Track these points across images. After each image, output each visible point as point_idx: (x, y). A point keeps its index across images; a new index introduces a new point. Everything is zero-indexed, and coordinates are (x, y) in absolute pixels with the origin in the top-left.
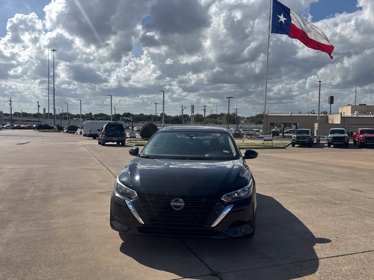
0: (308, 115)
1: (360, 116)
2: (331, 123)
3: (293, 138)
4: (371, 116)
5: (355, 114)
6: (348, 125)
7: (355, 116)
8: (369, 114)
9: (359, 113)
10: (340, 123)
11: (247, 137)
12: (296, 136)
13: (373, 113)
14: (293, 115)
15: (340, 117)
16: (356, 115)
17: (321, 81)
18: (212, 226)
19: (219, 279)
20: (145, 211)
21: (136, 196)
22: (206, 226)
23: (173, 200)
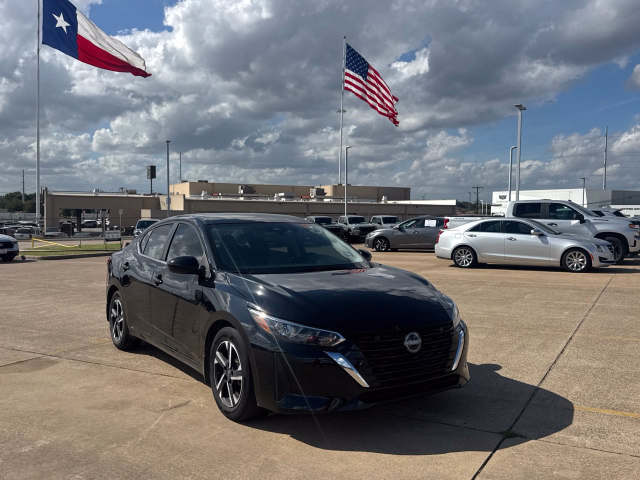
0: (126, 196)
1: (209, 199)
2: (165, 209)
3: (136, 235)
4: (221, 199)
5: (202, 195)
7: (202, 199)
8: (218, 195)
9: (208, 194)
10: (182, 209)
11: (23, 236)
12: (141, 232)
13: (224, 194)
14: (99, 195)
15: (183, 200)
16: (204, 196)
17: (170, 141)
18: (453, 369)
19: (524, 438)
20: (368, 365)
21: (342, 340)
22: (448, 370)
23: (407, 338)
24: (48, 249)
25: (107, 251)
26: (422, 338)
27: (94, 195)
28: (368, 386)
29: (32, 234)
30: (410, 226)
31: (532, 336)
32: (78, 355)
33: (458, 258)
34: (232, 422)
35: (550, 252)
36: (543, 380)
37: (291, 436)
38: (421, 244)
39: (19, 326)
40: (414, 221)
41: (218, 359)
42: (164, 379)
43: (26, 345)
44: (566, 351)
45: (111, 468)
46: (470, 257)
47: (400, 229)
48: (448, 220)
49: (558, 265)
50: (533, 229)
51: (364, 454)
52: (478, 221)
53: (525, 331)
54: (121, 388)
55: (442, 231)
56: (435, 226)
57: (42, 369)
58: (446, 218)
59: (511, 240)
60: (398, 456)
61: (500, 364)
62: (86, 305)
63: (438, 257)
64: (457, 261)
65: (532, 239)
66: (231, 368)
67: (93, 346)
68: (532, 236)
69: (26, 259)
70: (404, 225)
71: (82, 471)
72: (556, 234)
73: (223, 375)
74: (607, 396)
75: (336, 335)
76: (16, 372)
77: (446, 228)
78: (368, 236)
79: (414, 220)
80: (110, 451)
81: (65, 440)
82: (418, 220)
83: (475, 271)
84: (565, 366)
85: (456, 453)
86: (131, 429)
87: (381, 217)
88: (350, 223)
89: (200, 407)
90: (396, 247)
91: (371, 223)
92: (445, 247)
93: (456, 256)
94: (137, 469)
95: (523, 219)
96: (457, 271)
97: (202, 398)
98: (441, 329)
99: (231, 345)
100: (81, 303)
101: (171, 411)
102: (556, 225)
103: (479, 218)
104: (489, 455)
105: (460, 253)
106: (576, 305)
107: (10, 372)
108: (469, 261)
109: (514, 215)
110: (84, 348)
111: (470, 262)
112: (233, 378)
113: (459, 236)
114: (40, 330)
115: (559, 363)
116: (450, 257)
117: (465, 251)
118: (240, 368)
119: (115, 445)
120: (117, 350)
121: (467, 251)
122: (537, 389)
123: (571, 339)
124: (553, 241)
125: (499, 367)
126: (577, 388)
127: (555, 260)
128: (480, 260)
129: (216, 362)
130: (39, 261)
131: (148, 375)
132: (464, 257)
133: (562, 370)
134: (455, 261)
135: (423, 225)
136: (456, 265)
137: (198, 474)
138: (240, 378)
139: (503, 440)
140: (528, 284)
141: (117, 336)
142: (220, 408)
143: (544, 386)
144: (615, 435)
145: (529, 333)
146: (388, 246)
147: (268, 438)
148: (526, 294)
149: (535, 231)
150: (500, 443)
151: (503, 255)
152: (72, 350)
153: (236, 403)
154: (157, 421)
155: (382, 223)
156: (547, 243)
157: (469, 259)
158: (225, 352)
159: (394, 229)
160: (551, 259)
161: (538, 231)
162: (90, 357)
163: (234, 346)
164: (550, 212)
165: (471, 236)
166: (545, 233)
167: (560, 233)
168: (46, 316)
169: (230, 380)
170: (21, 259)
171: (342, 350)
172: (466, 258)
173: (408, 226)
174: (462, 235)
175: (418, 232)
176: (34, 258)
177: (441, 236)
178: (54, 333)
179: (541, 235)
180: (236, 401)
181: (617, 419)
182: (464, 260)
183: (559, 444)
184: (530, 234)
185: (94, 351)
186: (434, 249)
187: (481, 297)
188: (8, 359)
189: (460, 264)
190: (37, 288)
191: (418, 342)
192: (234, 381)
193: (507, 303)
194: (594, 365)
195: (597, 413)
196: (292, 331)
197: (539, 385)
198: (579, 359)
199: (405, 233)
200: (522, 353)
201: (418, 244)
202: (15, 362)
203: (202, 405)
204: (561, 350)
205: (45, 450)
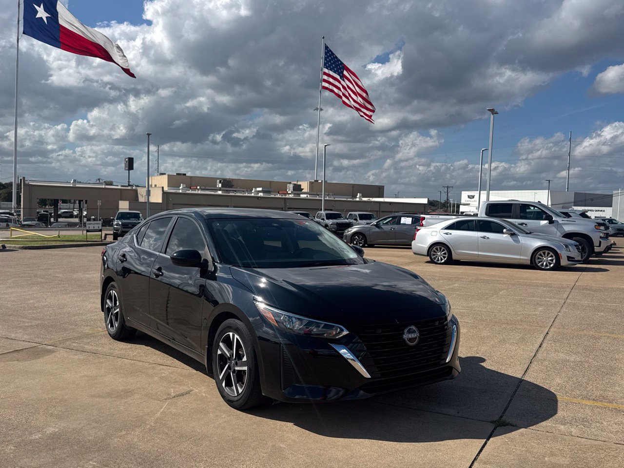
0: (104, 187)
1: (187, 192)
2: (144, 201)
3: (115, 226)
4: (200, 192)
5: (181, 188)
6: (174, 204)
7: (181, 191)
8: (197, 188)
9: (186, 187)
10: (160, 201)
12: (120, 223)
13: (202, 188)
14: (77, 186)
15: (161, 192)
16: (182, 189)
18: (447, 361)
19: (515, 427)
20: (370, 356)
21: (345, 332)
22: (442, 362)
23: (406, 331)
24: (27, 238)
25: (87, 241)
26: (420, 332)
27: (72, 185)
28: (369, 376)
29: (9, 224)
30: (387, 223)
31: (510, 330)
32: (74, 344)
33: (434, 255)
34: (236, 410)
35: (521, 250)
36: (525, 372)
37: (294, 424)
38: (397, 240)
39: (10, 315)
40: (391, 219)
41: (222, 350)
42: (163, 369)
43: (20, 334)
44: (544, 345)
45: (123, 454)
46: (445, 254)
47: (377, 226)
48: (424, 218)
49: (529, 263)
50: (505, 228)
51: (367, 442)
52: (453, 220)
53: (504, 326)
54: (122, 377)
55: (419, 228)
56: (410, 223)
57: (39, 358)
58: (422, 216)
59: (484, 238)
60: (398, 443)
61: (484, 357)
62: (74, 295)
63: (415, 253)
64: (433, 257)
65: (504, 237)
66: (235, 359)
67: (87, 336)
68: (505, 235)
69: (7, 249)
70: (381, 222)
71: (95, 457)
72: (527, 233)
73: (227, 365)
74: (587, 387)
75: (340, 328)
76: (14, 361)
77: (422, 225)
78: (346, 232)
79: (390, 217)
80: (120, 438)
81: (72, 427)
82: (394, 218)
83: (450, 267)
84: (545, 360)
85: (453, 440)
86: (137, 417)
87: (357, 213)
88: (327, 219)
89: (202, 396)
90: (373, 243)
91: (347, 219)
92: (421, 244)
93: (432, 253)
94: (149, 455)
95: (496, 218)
96: (432, 268)
97: (203, 387)
98: (437, 323)
99: (236, 336)
100: (69, 293)
101: (174, 400)
102: (526, 224)
103: (454, 217)
104: (484, 442)
105: (436, 250)
106: (548, 301)
107: (8, 361)
108: (444, 257)
109: (486, 214)
110: (79, 338)
111: (445, 259)
112: (237, 368)
113: (435, 233)
114: (31, 319)
115: (539, 356)
116: (426, 254)
117: (440, 249)
118: (245, 359)
119: (124, 433)
120: (112, 340)
121: (443, 248)
122: (521, 381)
123: (547, 333)
124: (523, 239)
125: (483, 360)
126: (558, 380)
127: (526, 258)
128: (455, 257)
129: (219, 352)
130: (20, 250)
131: (147, 365)
132: (439, 253)
133: (542, 363)
134: (431, 258)
135: (399, 222)
136: (432, 262)
137: (209, 460)
138: (245, 368)
139: (495, 429)
140: (501, 280)
141: (112, 326)
142: (223, 397)
143: (527, 378)
144: (598, 425)
145: (508, 327)
146: (366, 242)
147: (272, 426)
148: (500, 290)
149: (507, 230)
150: (493, 431)
151: (477, 253)
152: (67, 340)
153: (240, 392)
154: (162, 410)
155: (358, 219)
156: (518, 241)
157: (444, 255)
158: (228, 343)
159: (372, 225)
160: (522, 257)
161: (510, 230)
162: (86, 346)
163: (238, 337)
164: (520, 212)
165: (447, 234)
166: (516, 232)
167: (530, 233)
168: (36, 305)
169: (234, 370)
170: (2, 248)
171: (345, 342)
172: (441, 255)
173: (384, 222)
174: (438, 233)
175: (394, 229)
176: (15, 247)
177: (418, 233)
178: (46, 322)
179: (513, 235)
180: (240, 391)
181: (598, 410)
182: (439, 256)
183: (548, 432)
184: (502, 232)
185: (89, 340)
186: (411, 245)
187: (458, 293)
188: (3, 348)
189: (435, 261)
190: (22, 277)
191: (415, 335)
192: (239, 371)
193: (484, 298)
194: (572, 359)
195: (579, 403)
196: (297, 324)
197: (522, 377)
198: (557, 353)
199: (382, 230)
200: (503, 347)
201: (394, 241)
202: (11, 351)
203: (204, 395)
204: (539, 344)
205: (55, 437)
